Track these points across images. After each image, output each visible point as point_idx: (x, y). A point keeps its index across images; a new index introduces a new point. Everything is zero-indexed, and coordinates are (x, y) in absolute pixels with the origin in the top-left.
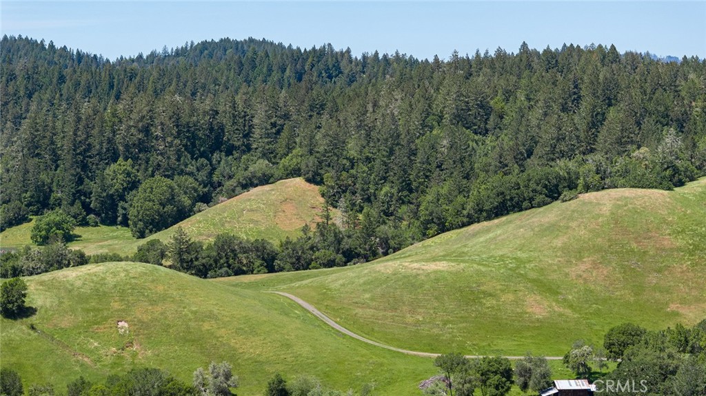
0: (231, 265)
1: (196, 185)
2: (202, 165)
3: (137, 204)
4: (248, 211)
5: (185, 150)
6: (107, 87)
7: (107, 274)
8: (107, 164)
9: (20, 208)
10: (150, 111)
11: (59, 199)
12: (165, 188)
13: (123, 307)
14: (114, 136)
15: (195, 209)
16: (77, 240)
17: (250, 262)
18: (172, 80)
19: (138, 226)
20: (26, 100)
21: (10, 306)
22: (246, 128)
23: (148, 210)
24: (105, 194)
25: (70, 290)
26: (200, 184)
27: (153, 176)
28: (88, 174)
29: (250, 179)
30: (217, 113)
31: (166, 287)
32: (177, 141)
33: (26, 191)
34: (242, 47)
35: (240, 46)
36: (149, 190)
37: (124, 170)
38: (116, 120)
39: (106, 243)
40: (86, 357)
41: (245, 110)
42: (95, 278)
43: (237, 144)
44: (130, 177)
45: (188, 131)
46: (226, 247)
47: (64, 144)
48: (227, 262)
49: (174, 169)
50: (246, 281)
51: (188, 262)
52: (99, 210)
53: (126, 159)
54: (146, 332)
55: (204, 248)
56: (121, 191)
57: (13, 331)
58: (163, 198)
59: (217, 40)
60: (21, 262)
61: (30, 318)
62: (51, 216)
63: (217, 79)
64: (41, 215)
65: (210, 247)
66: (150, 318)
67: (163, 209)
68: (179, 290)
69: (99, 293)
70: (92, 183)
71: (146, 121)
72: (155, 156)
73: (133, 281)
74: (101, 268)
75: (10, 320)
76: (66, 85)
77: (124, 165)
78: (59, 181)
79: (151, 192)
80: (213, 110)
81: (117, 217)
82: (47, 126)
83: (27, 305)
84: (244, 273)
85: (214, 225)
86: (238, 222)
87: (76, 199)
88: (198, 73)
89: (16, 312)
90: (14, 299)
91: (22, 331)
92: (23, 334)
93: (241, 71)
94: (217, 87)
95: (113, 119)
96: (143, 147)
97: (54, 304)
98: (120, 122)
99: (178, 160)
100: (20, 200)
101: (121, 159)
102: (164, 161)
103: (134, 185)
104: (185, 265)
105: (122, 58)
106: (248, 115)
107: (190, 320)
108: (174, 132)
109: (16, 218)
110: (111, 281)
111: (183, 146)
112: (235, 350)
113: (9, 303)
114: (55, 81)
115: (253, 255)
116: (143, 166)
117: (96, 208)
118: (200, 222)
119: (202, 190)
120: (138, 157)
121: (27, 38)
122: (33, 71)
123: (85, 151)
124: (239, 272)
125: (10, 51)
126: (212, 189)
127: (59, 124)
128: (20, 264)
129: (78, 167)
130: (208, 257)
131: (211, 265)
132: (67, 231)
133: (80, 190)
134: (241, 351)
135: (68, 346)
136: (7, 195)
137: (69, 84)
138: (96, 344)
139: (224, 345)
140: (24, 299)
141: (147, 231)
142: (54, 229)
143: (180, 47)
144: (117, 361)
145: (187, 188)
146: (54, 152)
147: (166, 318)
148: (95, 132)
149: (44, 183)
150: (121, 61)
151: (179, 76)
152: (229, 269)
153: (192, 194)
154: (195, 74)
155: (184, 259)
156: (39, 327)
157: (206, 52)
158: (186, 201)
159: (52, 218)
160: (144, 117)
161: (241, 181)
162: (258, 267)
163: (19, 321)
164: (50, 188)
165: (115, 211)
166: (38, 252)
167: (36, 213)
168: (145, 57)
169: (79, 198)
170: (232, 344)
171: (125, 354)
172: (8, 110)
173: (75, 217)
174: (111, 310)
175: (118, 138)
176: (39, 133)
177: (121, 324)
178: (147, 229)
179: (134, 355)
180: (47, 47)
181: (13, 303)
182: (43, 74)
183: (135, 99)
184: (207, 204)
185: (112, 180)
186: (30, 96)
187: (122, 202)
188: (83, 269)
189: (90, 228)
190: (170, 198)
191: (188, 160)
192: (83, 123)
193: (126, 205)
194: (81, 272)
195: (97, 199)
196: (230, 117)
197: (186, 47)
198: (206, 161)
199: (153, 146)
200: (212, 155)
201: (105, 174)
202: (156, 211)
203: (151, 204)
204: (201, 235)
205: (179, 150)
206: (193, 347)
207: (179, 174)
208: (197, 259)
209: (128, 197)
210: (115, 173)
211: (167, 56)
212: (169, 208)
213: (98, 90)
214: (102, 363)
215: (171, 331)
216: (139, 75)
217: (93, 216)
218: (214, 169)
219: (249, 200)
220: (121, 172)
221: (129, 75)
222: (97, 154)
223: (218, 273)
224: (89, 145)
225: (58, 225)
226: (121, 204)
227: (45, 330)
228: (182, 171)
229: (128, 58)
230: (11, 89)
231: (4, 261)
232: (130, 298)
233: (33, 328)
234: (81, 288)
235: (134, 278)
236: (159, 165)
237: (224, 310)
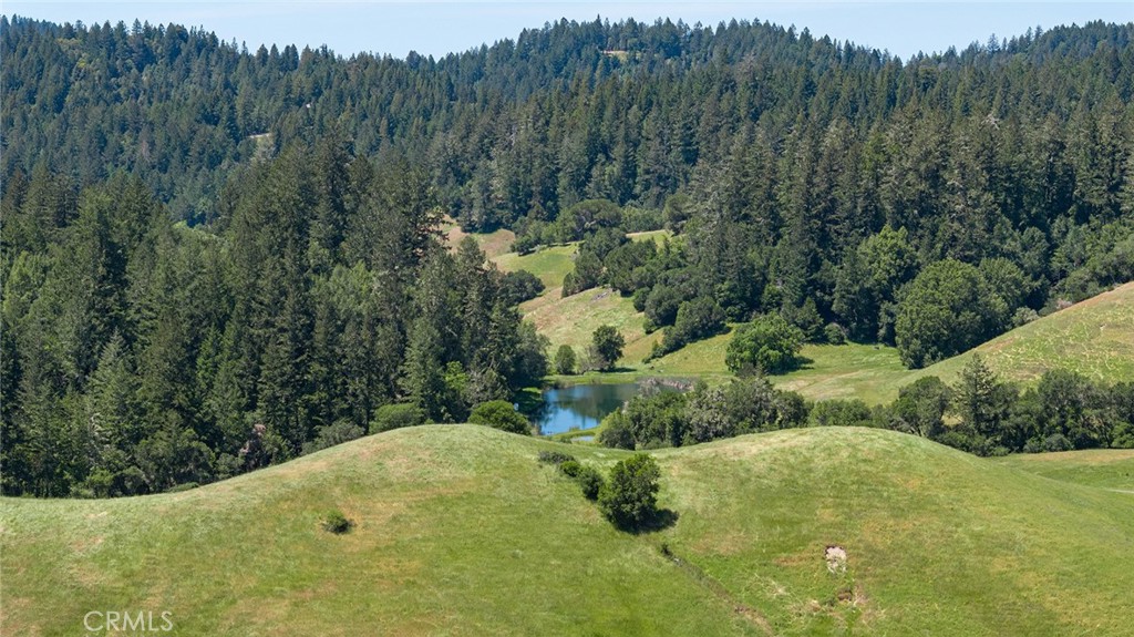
0: (1069, 429)
1: (1019, 274)
2: (1033, 238)
3: (911, 307)
4: (1109, 326)
5: (1002, 212)
6: (884, 102)
7: (816, 452)
8: (864, 234)
9: (711, 309)
10: (942, 142)
11: (779, 294)
12: (960, 280)
13: (840, 518)
14: (878, 186)
15: (1014, 318)
16: (805, 368)
17: (1105, 424)
18: (995, 90)
19: (912, 347)
20: (749, 123)
21: (627, 508)
22: (1115, 175)
23: (930, 319)
24: (857, 288)
25: (743, 478)
26: (1026, 274)
27: (943, 256)
28: (830, 252)
29: (1115, 268)
30: (1062, 147)
31: (925, 482)
32: (989, 197)
33: (723, 280)
34: (1125, 35)
35: (1120, 33)
36: (933, 282)
37: (892, 247)
38: (882, 158)
39: (854, 375)
40: (760, 615)
41: (1114, 142)
42: (792, 460)
43: (1097, 202)
44: (902, 258)
45: (1009, 179)
46: (1061, 396)
47: (790, 198)
48: (1062, 424)
49: (980, 247)
50: (1093, 464)
51: (988, 421)
52: (847, 317)
53: (896, 227)
54: (879, 571)
55: (1020, 396)
56: (885, 282)
57: (629, 556)
58: (957, 297)
59: (1081, 25)
60: (689, 412)
61: (664, 533)
62: (761, 325)
63: (1073, 88)
64: (747, 321)
65: (1030, 395)
66: (889, 542)
67: (957, 317)
68: (952, 488)
69: (796, 487)
70: (835, 268)
71: (934, 161)
72: (948, 222)
73: (863, 467)
74: (806, 438)
75: (626, 534)
76: (815, 99)
77: (892, 238)
78: (778, 263)
79: (936, 287)
80: (1056, 142)
81: (877, 328)
82: (762, 167)
83: (659, 505)
84: (1094, 444)
85: (1045, 350)
86: (1090, 347)
87: (806, 296)
88: (1041, 79)
89: (637, 518)
90: (635, 494)
91: (646, 556)
92: (648, 563)
93: (1116, 76)
94: (1074, 103)
95: (876, 157)
96: (927, 207)
97: (711, 507)
98: (889, 161)
99: (989, 230)
100: (712, 295)
101: (887, 226)
102: (963, 231)
103: (909, 273)
104: (983, 425)
105: (921, 55)
106: (1119, 151)
107: (967, 550)
108: (982, 180)
109: (704, 326)
110: (821, 463)
111: (999, 205)
112: (1051, 616)
113: (626, 501)
114: (797, 91)
115: (1111, 413)
116: (926, 240)
117: (841, 311)
118: (1020, 344)
119: (1029, 284)
120: (918, 223)
121: (767, 24)
122: (763, 74)
123: (827, 211)
124: (1084, 443)
125: (739, 45)
126: (1048, 282)
127: (782, 164)
128: (687, 413)
129: (812, 239)
130: (1027, 412)
131: (1031, 428)
132: (787, 352)
133: (814, 280)
134: (1065, 620)
135: (727, 592)
136: (691, 285)
137: (821, 96)
138: (781, 591)
139: (1031, 605)
140: (653, 495)
141: (927, 356)
142: (765, 347)
143: (1018, 37)
144: (819, 628)
145: (1003, 281)
146: (774, 215)
147: (920, 545)
148: (843, 178)
149: (753, 267)
150: (919, 60)
151: (1007, 84)
152: (1066, 436)
153: (1012, 291)
154: (1036, 81)
155: (982, 415)
156: (677, 551)
157: (1062, 44)
158: (999, 305)
159: (762, 328)
160: (930, 153)
161: (1098, 270)
162: (1121, 435)
163: (643, 536)
164: (763, 274)
165: (875, 318)
166: (719, 394)
167: (739, 318)
168: (959, 54)
169: (813, 295)
170: (1047, 605)
171: (837, 615)
172: (718, 140)
173: (803, 327)
174: (818, 524)
175: (884, 190)
176: (749, 179)
177: (832, 552)
178: (927, 352)
179: (853, 617)
180: (798, 38)
181: (633, 502)
182: (779, 79)
183: (917, 122)
184: (1037, 310)
185: (871, 263)
186: (755, 117)
187: (886, 302)
188: (772, 440)
189: (830, 347)
190: (970, 298)
191: (1007, 230)
192: (823, 162)
193: (894, 309)
194: (766, 444)
195: (843, 296)
196: (1086, 154)
197: (1028, 37)
198: (1038, 233)
199: (945, 205)
200: (1052, 222)
201: (858, 252)
202: (943, 322)
203: (936, 308)
204: (1020, 367)
205: (992, 213)
206: (968, 606)
207: (989, 255)
208: (1006, 416)
209: (898, 294)
210: (876, 250)
211: (995, 52)
212: (967, 316)
213: (869, 107)
214: (789, 630)
215: (928, 571)
216: (939, 83)
217: (835, 325)
218: (1053, 247)
219: (1112, 306)
220: (886, 249)
221: (923, 81)
222: (847, 218)
223: (1044, 443)
224: (833, 201)
225: (773, 341)
226: (886, 305)
227: (688, 558)
228: (995, 249)
229: (930, 55)
230: (724, 106)
231: (661, 407)
232: (855, 502)
233: (666, 552)
234: (765, 477)
235: (865, 461)
236: (954, 239)
237: (1036, 533)
